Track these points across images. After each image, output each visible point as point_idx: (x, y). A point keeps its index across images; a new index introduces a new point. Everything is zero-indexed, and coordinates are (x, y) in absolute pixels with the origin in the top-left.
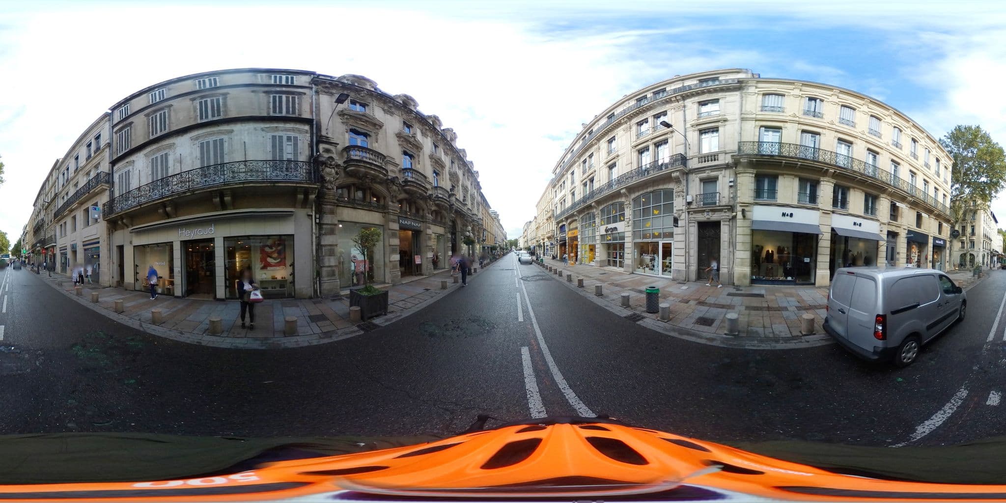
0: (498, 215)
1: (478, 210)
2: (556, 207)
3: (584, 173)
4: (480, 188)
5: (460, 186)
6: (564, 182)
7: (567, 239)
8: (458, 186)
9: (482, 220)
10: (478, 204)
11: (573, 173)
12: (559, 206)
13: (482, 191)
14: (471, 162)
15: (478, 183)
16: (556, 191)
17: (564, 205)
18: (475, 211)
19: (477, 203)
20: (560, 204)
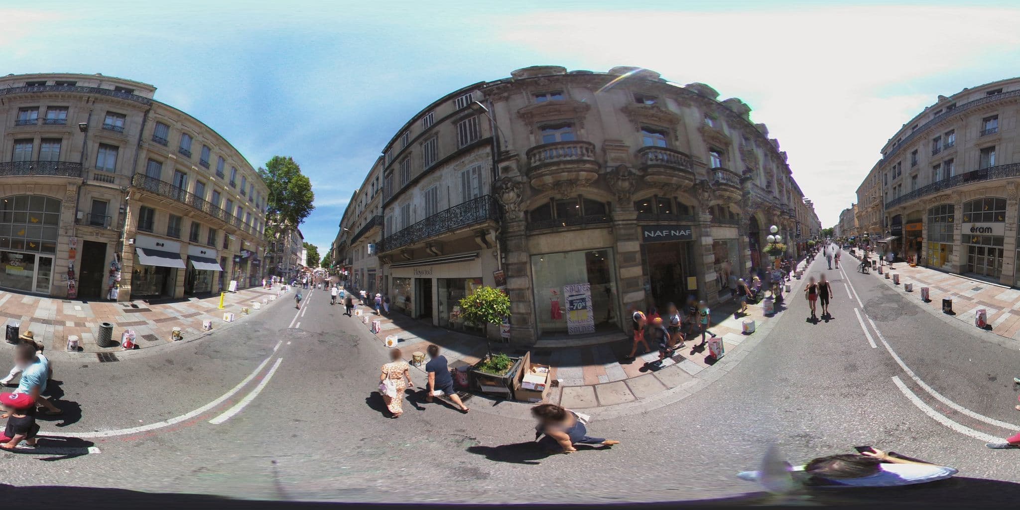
0: (812, 204)
1: (789, 198)
2: (886, 193)
3: (935, 152)
4: (790, 172)
5: (761, 169)
6: (900, 164)
7: (904, 232)
8: (757, 169)
9: (795, 211)
10: (788, 192)
11: (915, 153)
12: (891, 192)
13: (792, 175)
14: (775, 141)
15: (787, 166)
16: (886, 175)
17: (900, 191)
18: (785, 201)
19: (786, 190)
20: (892, 190)
